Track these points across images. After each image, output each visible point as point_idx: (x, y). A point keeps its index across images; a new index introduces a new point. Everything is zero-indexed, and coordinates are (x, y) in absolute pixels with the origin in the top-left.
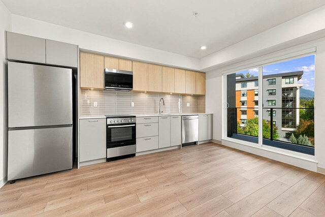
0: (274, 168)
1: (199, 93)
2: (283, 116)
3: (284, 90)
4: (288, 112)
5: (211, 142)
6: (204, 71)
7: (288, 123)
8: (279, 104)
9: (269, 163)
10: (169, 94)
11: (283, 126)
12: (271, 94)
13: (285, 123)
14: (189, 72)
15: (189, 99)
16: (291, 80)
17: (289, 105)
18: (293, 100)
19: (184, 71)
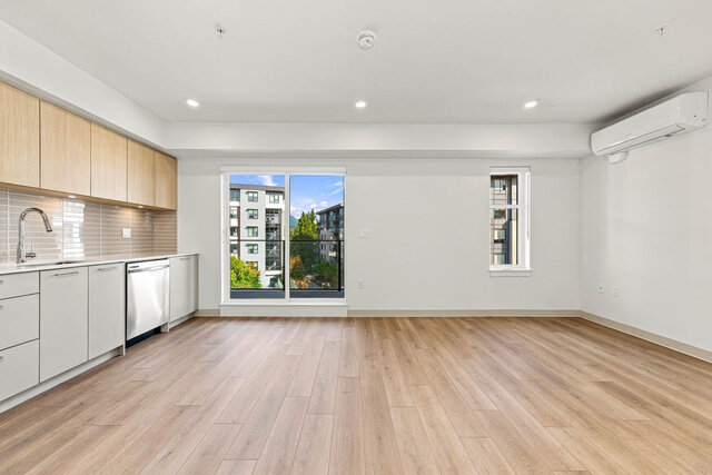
0: (314, 328)
1: (163, 204)
2: (267, 252)
3: (269, 212)
4: (272, 246)
5: (193, 319)
6: (173, 154)
7: (272, 263)
8: (262, 234)
9: (306, 323)
10: (63, 196)
11: (267, 269)
12: (251, 217)
13: (268, 263)
14: (137, 145)
15: (129, 216)
16: (276, 197)
17: (273, 235)
18: (277, 228)
19: (122, 141)
